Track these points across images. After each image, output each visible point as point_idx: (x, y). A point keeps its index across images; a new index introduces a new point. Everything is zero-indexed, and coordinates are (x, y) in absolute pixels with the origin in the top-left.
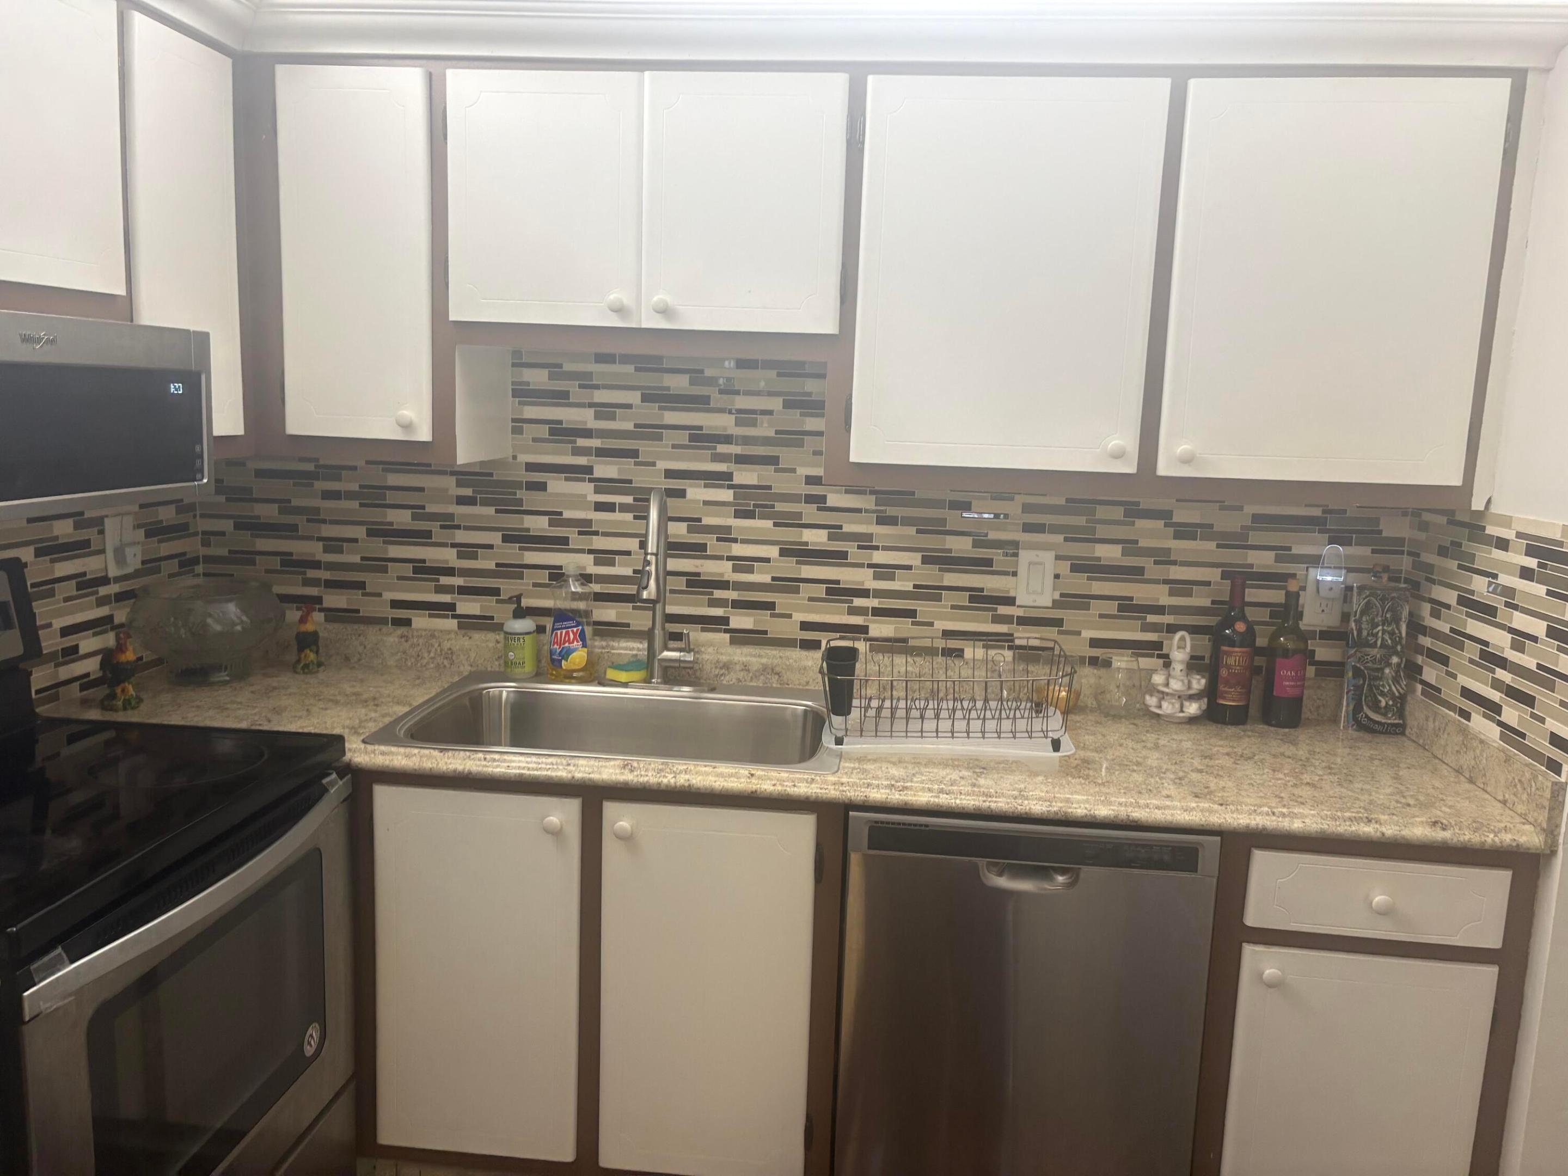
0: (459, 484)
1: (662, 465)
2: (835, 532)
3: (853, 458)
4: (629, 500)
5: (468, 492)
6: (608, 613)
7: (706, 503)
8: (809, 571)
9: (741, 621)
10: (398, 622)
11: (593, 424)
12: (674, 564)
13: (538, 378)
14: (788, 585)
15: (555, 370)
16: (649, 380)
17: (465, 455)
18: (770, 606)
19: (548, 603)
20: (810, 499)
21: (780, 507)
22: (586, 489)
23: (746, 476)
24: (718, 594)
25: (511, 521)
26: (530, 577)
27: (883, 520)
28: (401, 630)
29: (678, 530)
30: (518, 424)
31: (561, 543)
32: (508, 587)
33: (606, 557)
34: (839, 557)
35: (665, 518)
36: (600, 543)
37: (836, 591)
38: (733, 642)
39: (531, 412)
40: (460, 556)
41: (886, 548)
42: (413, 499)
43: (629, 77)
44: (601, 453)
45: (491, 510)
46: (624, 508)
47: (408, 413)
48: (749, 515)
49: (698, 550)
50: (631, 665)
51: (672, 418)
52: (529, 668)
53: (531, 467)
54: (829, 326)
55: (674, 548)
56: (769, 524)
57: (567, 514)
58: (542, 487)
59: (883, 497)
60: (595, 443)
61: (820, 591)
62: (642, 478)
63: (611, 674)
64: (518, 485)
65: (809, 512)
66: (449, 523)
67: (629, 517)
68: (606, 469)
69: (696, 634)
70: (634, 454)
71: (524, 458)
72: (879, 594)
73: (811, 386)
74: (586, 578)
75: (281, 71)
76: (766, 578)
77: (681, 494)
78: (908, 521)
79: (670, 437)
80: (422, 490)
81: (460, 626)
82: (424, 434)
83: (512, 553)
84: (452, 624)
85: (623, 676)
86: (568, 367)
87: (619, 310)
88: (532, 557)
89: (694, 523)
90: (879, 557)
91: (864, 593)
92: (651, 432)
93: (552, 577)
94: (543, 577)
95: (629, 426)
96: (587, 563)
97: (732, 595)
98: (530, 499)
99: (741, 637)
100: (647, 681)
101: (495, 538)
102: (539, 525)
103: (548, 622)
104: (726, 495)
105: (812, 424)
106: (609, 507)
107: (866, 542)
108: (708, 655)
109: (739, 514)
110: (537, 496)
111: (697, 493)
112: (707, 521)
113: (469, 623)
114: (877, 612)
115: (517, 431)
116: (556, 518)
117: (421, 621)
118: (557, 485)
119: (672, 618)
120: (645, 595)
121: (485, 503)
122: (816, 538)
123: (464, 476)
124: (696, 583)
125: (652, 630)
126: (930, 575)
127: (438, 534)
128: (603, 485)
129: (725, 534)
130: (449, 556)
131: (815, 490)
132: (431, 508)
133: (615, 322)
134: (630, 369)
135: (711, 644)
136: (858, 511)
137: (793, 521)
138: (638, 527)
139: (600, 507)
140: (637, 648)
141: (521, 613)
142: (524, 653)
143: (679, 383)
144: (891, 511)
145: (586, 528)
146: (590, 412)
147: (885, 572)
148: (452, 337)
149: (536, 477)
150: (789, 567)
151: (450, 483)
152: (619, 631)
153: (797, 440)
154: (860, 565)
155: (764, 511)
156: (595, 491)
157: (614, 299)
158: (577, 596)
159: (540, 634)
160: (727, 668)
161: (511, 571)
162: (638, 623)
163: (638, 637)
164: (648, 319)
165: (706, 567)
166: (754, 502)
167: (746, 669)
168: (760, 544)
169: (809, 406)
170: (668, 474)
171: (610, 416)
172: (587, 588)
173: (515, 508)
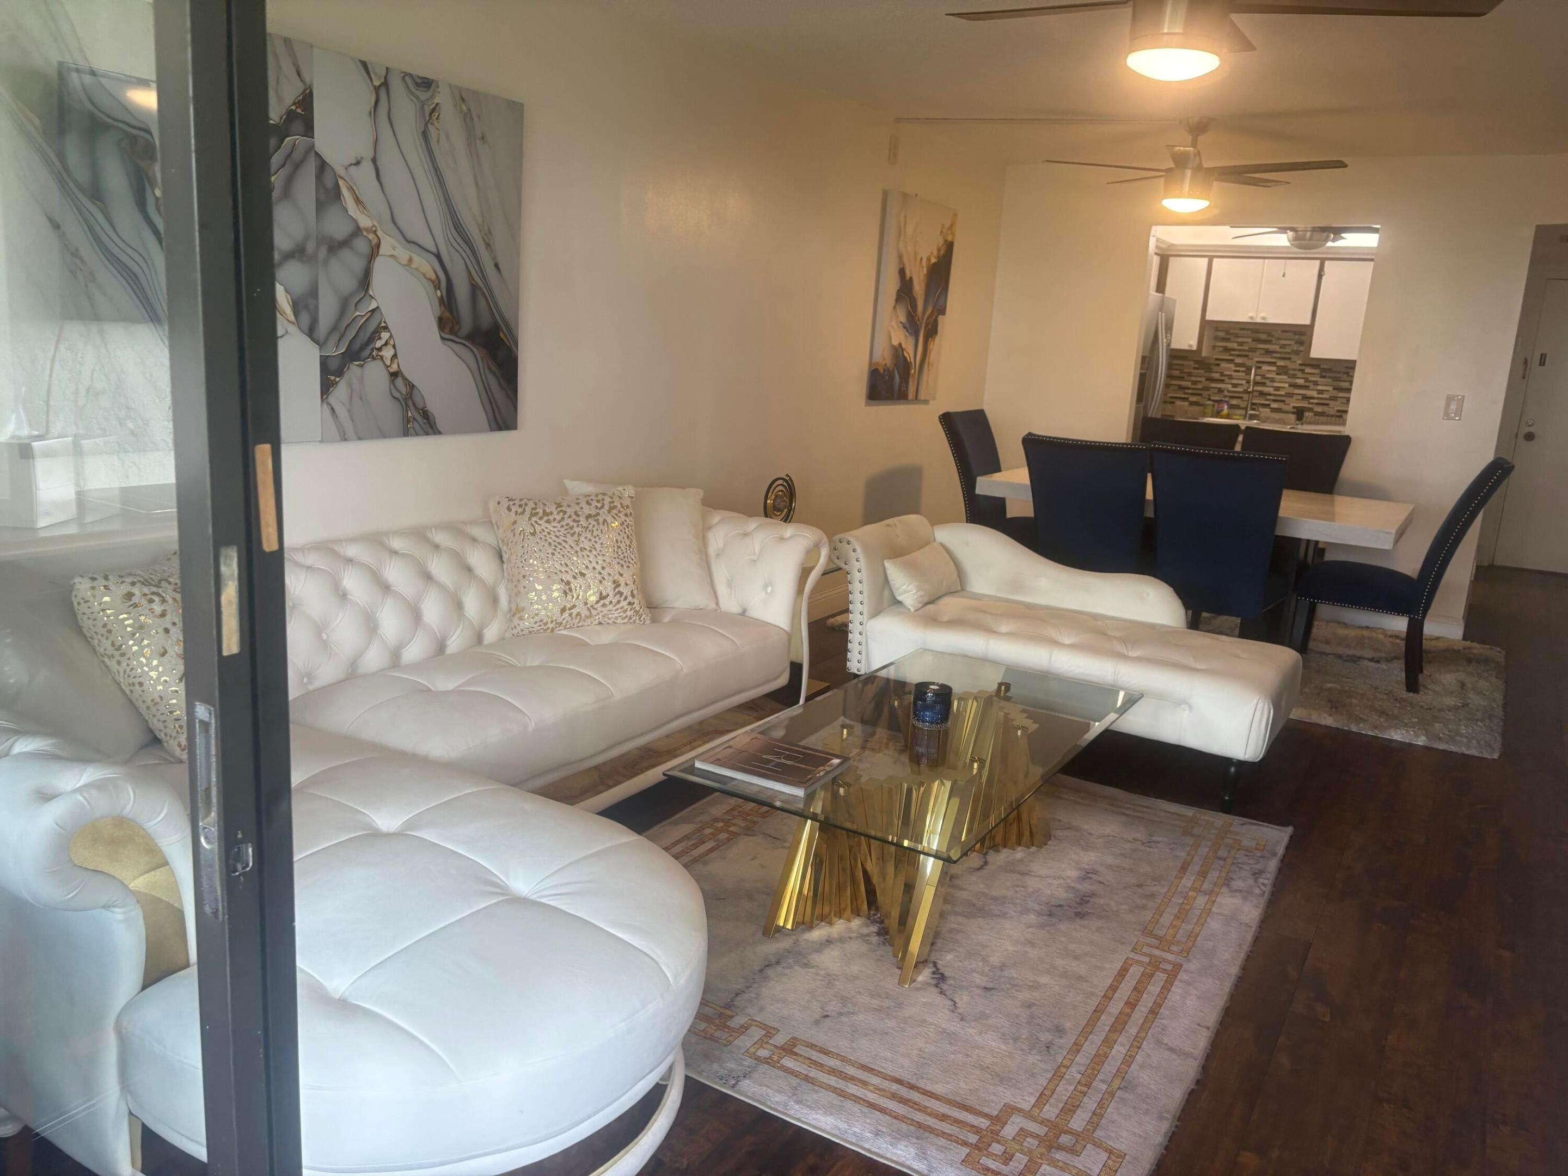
0: (1195, 364)
1: (1256, 359)
2: (1307, 380)
3: (1311, 356)
4: (1244, 369)
5: (1196, 366)
6: (1234, 402)
7: (1268, 371)
8: (1297, 391)
9: (1274, 405)
10: (1170, 402)
11: (1237, 348)
12: (1256, 388)
13: (1222, 334)
14: (1290, 395)
15: (1227, 332)
16: (1255, 335)
17: (1204, 354)
18: (1284, 401)
19: (1218, 398)
20: (1300, 370)
21: (1290, 372)
22: (1232, 366)
23: (1281, 363)
24: (1269, 397)
25: (1209, 375)
26: (1212, 391)
27: (1322, 377)
28: (1172, 405)
29: (1258, 378)
30: (1214, 347)
31: (1222, 381)
32: (1205, 393)
33: (1235, 385)
34: (1307, 387)
35: (1256, 375)
36: (1234, 381)
37: (1305, 398)
38: (1272, 411)
39: (1219, 344)
40: (1192, 384)
41: (1322, 385)
43: (1262, 260)
44: (1238, 356)
45: (1202, 371)
46: (1243, 371)
47: (1191, 342)
48: (1280, 374)
49: (1264, 384)
50: (1241, 415)
51: (1260, 346)
52: (1210, 413)
53: (1217, 359)
54: (1308, 323)
55: (1256, 383)
56: (1286, 377)
57: (1225, 373)
58: (1218, 365)
59: (1323, 370)
60: (1236, 353)
61: (1300, 397)
62: (1249, 363)
63: (1233, 416)
64: (1212, 364)
65: (1299, 374)
66: (1190, 374)
67: (1243, 374)
68: (1238, 360)
69: (1261, 410)
70: (1247, 356)
71: (1215, 356)
72: (1318, 398)
73: (1303, 338)
74: (1229, 391)
75: (1171, 259)
76: (1284, 393)
77: (1260, 368)
78: (1330, 377)
79: (1259, 352)
81: (1190, 404)
82: (1195, 348)
83: (1208, 384)
84: (1187, 403)
85: (1238, 417)
86: (1231, 331)
87: (1252, 318)
88: (1213, 385)
89: (1263, 377)
90: (1320, 388)
91: (1314, 398)
92: (1253, 350)
93: (1218, 391)
94: (1216, 391)
95: (1247, 348)
96: (1230, 387)
97: (1272, 397)
98: (1215, 368)
100: (1244, 419)
101: (1203, 379)
102: (1216, 376)
103: (1216, 404)
104: (1274, 368)
105: (1302, 348)
106: (1238, 371)
107: (1316, 383)
108: (1263, 415)
109: (1278, 374)
110: (1218, 367)
111: (1265, 368)
112: (1268, 376)
113: (1192, 403)
114: (1317, 404)
115: (1213, 349)
116: (1222, 374)
117: (1178, 403)
118: (1224, 365)
119: (1255, 404)
120: (1249, 390)
121: (1202, 369)
122: (1300, 382)
123: (1196, 362)
124: (1262, 394)
125: (1247, 406)
126: (1335, 393)
127: (1187, 378)
128: (1237, 365)
129: (1272, 380)
130: (1189, 384)
131: (1301, 367)
132: (1186, 370)
133: (1250, 321)
134: (1249, 332)
135: (1265, 411)
136: (1314, 374)
137: (1294, 377)
138: (1247, 377)
139: (1236, 371)
140: (1243, 412)
141: (1209, 399)
142: (1209, 410)
143: (1264, 336)
144: (1324, 374)
145: (1230, 377)
146: (1236, 344)
147: (1320, 392)
148: (1205, 324)
149: (1218, 362)
150: (1291, 390)
151: (1192, 363)
152: (1237, 407)
153: (1297, 353)
154: (1313, 390)
155: (1286, 374)
156: (1236, 366)
157: (1250, 314)
158: (1225, 396)
159: (1214, 406)
160: (1268, 418)
161: (1207, 389)
162: (1243, 404)
163: (1242, 409)
164: (1259, 320)
165: (1265, 389)
166: (1282, 371)
167: (1274, 419)
168: (1283, 382)
169: (1301, 343)
170: (1258, 362)
171: (1242, 345)
172: (1229, 394)
173: (1210, 371)
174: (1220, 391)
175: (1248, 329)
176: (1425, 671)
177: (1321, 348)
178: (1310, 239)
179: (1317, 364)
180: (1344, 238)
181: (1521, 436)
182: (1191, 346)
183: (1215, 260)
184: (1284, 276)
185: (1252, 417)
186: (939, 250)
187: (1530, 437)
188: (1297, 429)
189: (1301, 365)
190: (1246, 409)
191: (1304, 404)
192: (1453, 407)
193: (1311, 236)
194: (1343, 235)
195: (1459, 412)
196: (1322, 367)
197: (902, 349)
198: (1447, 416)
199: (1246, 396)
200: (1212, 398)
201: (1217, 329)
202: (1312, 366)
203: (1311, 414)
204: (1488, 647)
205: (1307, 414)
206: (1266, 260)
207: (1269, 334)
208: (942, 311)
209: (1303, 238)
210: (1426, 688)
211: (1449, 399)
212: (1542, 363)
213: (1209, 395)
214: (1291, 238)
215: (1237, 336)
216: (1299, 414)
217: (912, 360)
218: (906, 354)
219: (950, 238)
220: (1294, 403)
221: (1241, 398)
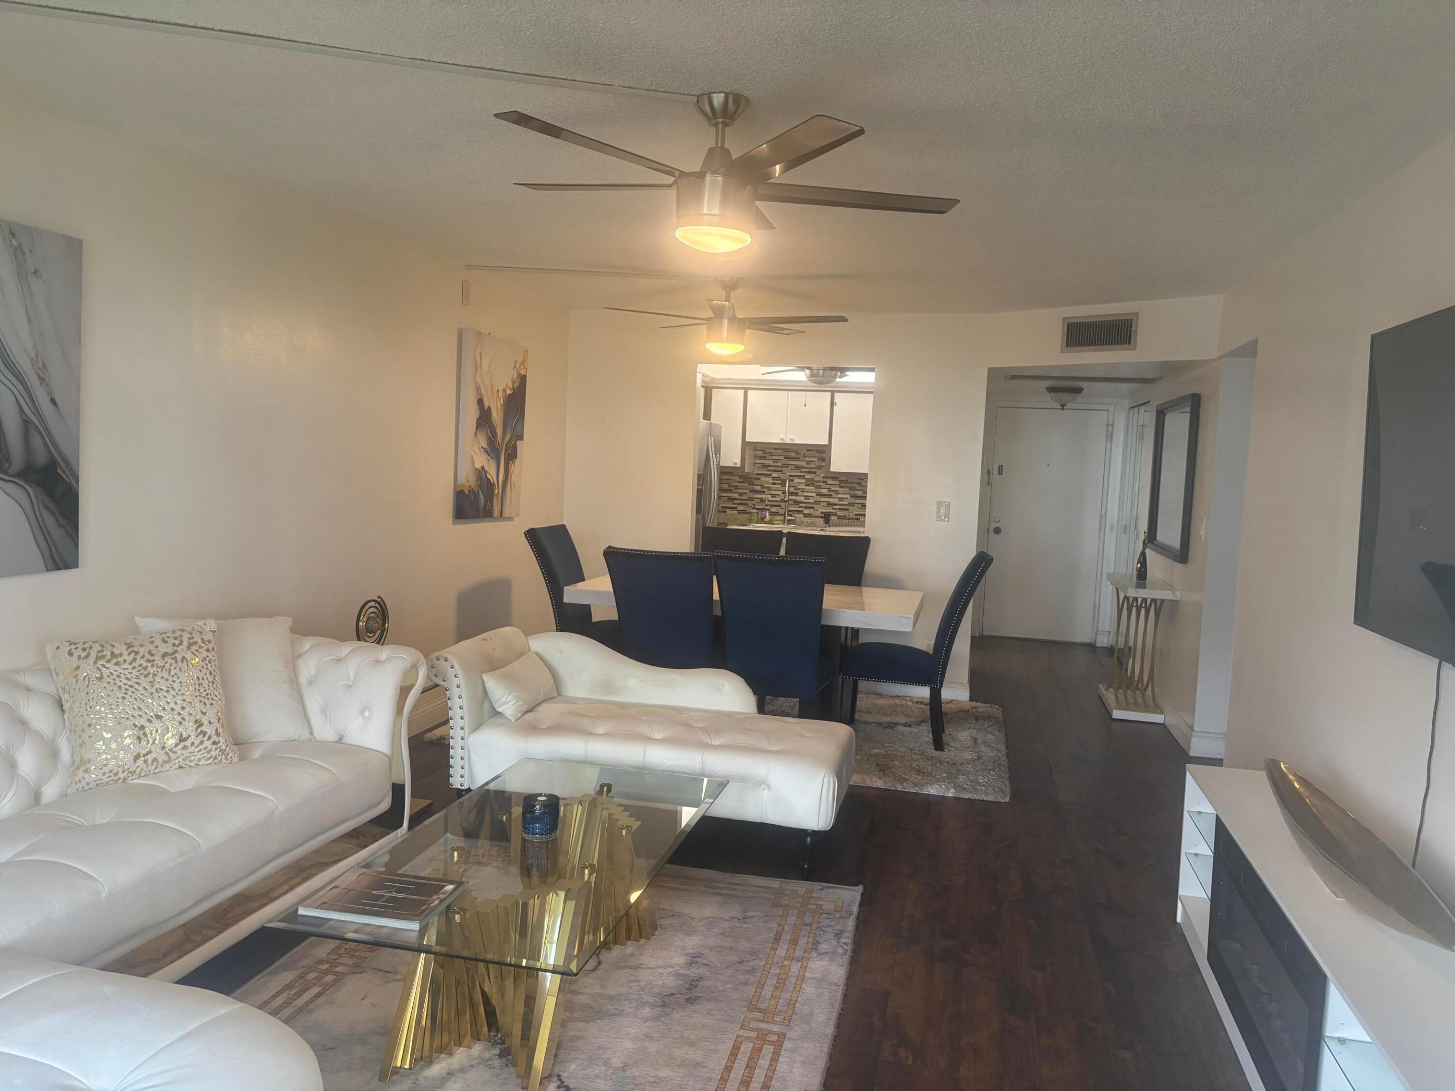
0: (740, 478)
1: (788, 474)
2: (829, 490)
3: (831, 470)
4: (780, 482)
5: (742, 480)
6: (774, 510)
7: (799, 483)
8: (823, 499)
9: (806, 511)
10: (723, 512)
11: (772, 464)
12: (791, 498)
13: (760, 453)
14: (818, 503)
15: (764, 451)
16: (786, 454)
17: (746, 471)
18: (813, 508)
19: (761, 507)
20: (823, 482)
21: (816, 484)
22: (770, 480)
23: (808, 476)
24: (801, 505)
25: (752, 487)
26: (756, 501)
27: (840, 487)
28: (724, 514)
29: (792, 489)
30: (754, 464)
31: (763, 492)
32: (750, 503)
33: (773, 496)
34: (830, 496)
35: (789, 487)
36: (772, 492)
37: (829, 504)
38: (804, 517)
39: (758, 461)
40: (739, 495)
41: (842, 494)
42: (729, 482)
43: (786, 392)
44: (774, 471)
45: (747, 484)
46: (779, 484)
47: (736, 461)
48: (809, 486)
49: (796, 494)
50: (780, 521)
51: (790, 462)
52: (756, 521)
53: (757, 474)
54: (827, 443)
55: (791, 494)
56: (813, 488)
57: (765, 486)
58: (759, 479)
59: (841, 481)
60: (772, 468)
61: (825, 504)
62: (783, 476)
63: (775, 522)
64: (754, 479)
65: (823, 485)
66: (736, 487)
67: (780, 486)
68: (774, 475)
69: (796, 515)
70: (781, 471)
71: (755, 472)
72: (840, 505)
73: (824, 455)
74: (769, 501)
75: (713, 390)
76: (812, 501)
77: (792, 480)
78: (846, 487)
79: (790, 467)
80: (730, 479)
81: (738, 514)
82: (739, 465)
83: (751, 495)
84: (736, 512)
85: (778, 522)
86: (767, 451)
87: (782, 439)
88: (756, 496)
89: (795, 488)
90: (840, 496)
91: (836, 505)
92: (786, 466)
93: (761, 501)
94: (759, 500)
95: (781, 464)
96: (769, 497)
97: (804, 505)
98: (756, 482)
99: (806, 515)
100: (784, 524)
101: (747, 491)
102: (758, 488)
103: (760, 512)
104: (803, 481)
105: (823, 464)
106: (775, 484)
107: (837, 492)
108: (798, 520)
109: (806, 485)
110: (759, 481)
111: (796, 480)
112: (799, 487)
113: (740, 512)
114: (839, 509)
115: (754, 466)
116: (762, 487)
117: (729, 511)
118: (763, 479)
119: (791, 511)
120: (785, 499)
121: (746, 483)
122: (825, 491)
123: (740, 477)
124: (796, 502)
125: (785, 513)
126: (852, 500)
127: (734, 490)
128: (774, 478)
129: (803, 491)
130: (736, 496)
131: (825, 480)
132: (733, 484)
133: (781, 442)
134: (781, 451)
135: (799, 517)
136: (834, 485)
137: (819, 487)
138: (783, 489)
139: (773, 484)
140: (782, 519)
141: (754, 508)
142: (754, 517)
143: (793, 455)
144: (842, 485)
145: (769, 489)
146: (771, 461)
147: (841, 499)
148: (745, 444)
149: (758, 477)
150: (818, 498)
151: (737, 478)
152: (776, 514)
153: (820, 467)
154: (835, 498)
155: (812, 485)
156: (773, 480)
157: (781, 437)
158: (767, 505)
159: (758, 513)
160: (802, 522)
161: (751, 499)
162: (781, 512)
163: (781, 515)
164: (788, 442)
165: (798, 498)
166: (810, 482)
167: (807, 522)
168: (811, 491)
169: (823, 460)
170: (790, 476)
171: (776, 462)
172: (769, 503)
173: (753, 484)
174: (762, 500)
175: (781, 449)
176: (946, 731)
177: (838, 464)
178: (823, 376)
179: (836, 476)
180: (848, 376)
181: (992, 529)
182: (735, 464)
183: (750, 392)
184: (805, 406)
185: (789, 522)
186: (513, 382)
187: (997, 531)
188: (826, 531)
189: (823, 477)
190: (784, 515)
191: (830, 510)
192: (943, 511)
193: (823, 373)
194: (847, 373)
195: (947, 515)
196: (840, 479)
197: (485, 471)
198: (939, 518)
199: (783, 505)
200: (756, 507)
201: (755, 449)
202: (834, 478)
203: (836, 518)
204: (989, 705)
205: (832, 518)
206: (790, 392)
207: (797, 453)
208: (521, 437)
209: (818, 376)
210: (949, 745)
211: (939, 505)
212: (1000, 473)
213: (754, 505)
214: (808, 375)
215: (771, 454)
216: (826, 518)
217: (495, 482)
218: (489, 476)
219: (523, 372)
220: (821, 509)
221: (780, 506)
